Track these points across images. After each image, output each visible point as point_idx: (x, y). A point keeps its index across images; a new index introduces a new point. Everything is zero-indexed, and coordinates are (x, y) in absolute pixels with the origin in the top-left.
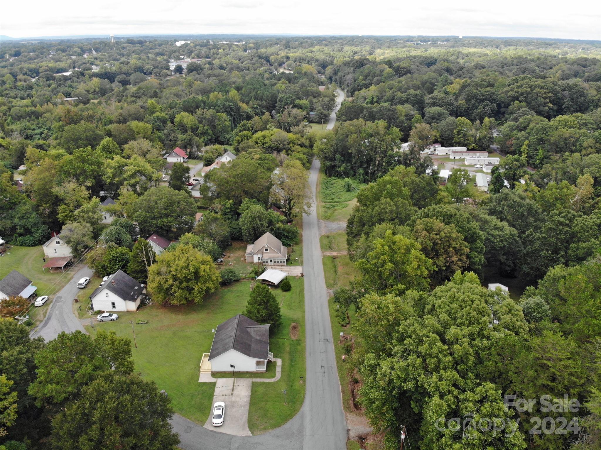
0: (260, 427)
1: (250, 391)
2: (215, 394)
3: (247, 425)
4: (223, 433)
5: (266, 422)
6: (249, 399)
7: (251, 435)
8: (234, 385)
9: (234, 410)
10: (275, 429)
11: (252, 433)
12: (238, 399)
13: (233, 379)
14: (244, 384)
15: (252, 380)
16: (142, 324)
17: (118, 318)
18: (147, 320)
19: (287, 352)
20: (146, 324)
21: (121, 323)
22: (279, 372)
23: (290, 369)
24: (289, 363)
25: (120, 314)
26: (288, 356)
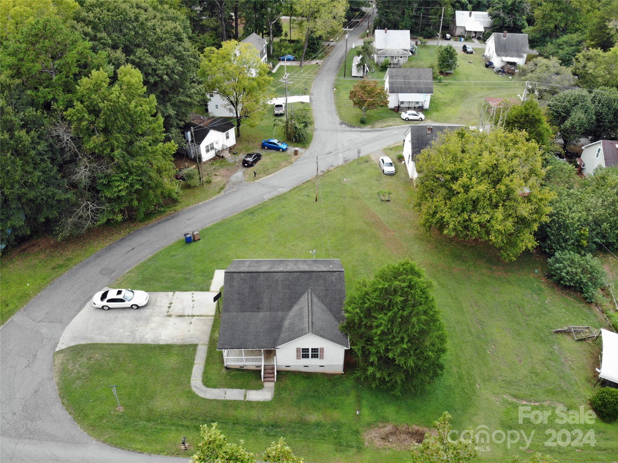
0: (71, 361)
1: (170, 342)
2: (177, 293)
3: (83, 342)
4: (78, 311)
5: (78, 372)
6: (149, 341)
7: (57, 349)
8: (193, 316)
9: (127, 321)
11: (61, 351)
12: (153, 325)
13: (213, 313)
14: (192, 332)
15: (203, 344)
16: (377, 197)
17: (391, 175)
18: (392, 200)
19: (301, 416)
20: (379, 201)
21: (377, 180)
22: (224, 395)
23: (236, 422)
24: (262, 420)
25: (403, 175)
26: (288, 419)
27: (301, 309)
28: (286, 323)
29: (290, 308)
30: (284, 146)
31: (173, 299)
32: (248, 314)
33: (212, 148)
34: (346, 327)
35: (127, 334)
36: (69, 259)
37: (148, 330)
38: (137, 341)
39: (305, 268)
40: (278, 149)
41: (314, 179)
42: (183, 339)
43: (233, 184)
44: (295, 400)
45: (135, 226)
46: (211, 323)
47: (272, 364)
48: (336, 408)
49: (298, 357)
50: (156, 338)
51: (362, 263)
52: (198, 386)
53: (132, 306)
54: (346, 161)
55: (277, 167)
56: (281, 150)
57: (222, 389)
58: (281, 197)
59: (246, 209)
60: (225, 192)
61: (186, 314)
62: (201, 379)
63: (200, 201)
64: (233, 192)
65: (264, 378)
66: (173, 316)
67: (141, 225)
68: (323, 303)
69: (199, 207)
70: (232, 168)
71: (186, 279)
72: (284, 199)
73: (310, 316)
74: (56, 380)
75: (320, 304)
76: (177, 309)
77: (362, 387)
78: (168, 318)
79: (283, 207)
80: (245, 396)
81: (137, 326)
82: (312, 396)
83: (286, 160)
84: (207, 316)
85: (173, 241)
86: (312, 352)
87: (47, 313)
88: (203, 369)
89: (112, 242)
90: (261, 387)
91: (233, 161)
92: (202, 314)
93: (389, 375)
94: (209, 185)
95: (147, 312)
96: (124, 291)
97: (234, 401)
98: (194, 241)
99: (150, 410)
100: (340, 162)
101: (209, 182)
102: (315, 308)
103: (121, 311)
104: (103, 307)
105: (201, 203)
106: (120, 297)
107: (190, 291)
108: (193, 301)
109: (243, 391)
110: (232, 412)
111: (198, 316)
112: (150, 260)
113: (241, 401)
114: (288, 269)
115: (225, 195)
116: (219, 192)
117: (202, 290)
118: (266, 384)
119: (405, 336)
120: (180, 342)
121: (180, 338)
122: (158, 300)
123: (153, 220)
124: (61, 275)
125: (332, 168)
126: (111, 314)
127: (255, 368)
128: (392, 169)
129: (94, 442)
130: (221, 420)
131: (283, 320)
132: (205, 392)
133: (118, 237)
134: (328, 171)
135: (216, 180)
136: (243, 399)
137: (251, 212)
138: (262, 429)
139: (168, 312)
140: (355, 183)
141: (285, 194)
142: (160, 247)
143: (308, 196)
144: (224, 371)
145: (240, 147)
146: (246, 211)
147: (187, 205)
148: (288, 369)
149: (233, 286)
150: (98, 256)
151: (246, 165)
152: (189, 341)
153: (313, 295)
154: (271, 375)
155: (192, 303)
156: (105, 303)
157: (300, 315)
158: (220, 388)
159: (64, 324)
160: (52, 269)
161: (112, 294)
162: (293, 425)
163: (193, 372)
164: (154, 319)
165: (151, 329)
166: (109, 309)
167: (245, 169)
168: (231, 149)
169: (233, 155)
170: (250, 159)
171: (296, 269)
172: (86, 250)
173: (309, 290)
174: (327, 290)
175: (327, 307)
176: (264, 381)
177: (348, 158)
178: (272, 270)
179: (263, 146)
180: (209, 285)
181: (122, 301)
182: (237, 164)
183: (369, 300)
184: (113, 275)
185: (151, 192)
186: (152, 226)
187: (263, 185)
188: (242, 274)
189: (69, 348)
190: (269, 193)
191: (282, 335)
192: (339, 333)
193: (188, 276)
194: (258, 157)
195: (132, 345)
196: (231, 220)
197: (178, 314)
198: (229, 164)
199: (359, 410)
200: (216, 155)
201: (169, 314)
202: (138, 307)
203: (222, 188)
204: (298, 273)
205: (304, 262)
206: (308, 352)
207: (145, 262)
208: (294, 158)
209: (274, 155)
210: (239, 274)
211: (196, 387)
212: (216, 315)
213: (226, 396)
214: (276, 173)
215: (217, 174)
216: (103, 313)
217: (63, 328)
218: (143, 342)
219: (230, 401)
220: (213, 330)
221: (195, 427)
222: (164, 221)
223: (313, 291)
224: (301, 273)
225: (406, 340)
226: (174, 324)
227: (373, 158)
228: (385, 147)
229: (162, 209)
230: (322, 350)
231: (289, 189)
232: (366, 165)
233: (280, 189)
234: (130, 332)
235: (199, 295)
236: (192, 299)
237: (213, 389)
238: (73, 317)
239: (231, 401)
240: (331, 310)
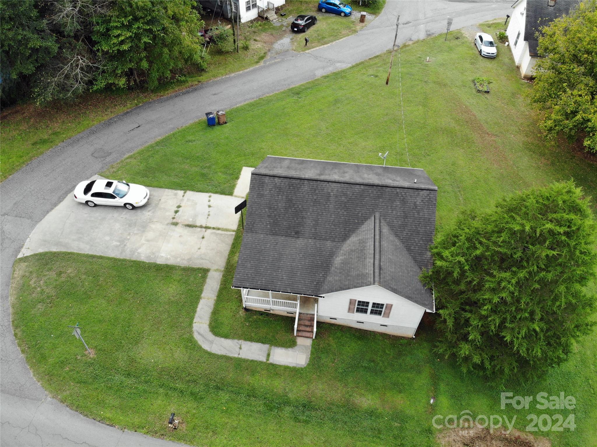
0: (34, 275)
1: (171, 262)
2: (189, 193)
3: (54, 249)
4: (55, 205)
5: (42, 292)
6: (143, 258)
7: (20, 256)
8: (207, 228)
9: (117, 226)
10: (11, 310)
11: (25, 259)
12: (150, 235)
13: (235, 227)
14: (203, 251)
15: (217, 270)
16: (472, 85)
17: (490, 58)
18: (492, 92)
19: (347, 396)
20: (474, 91)
21: (472, 64)
22: (238, 350)
23: (252, 394)
24: (290, 395)
25: (506, 60)
26: (328, 399)
27: (362, 242)
28: (338, 260)
29: (345, 238)
30: (347, 10)
31: (182, 200)
32: (281, 239)
33: (255, 6)
34: (431, 278)
35: (115, 243)
36: (55, 134)
37: (143, 241)
38: (127, 255)
39: (374, 179)
40: (338, 13)
41: (385, 54)
42: (190, 259)
43: (277, 53)
44: (340, 371)
45: (145, 97)
46: (230, 241)
47: (310, 312)
48: (400, 392)
49: (350, 310)
50: (153, 254)
51: (448, 177)
52: (202, 332)
53: (125, 204)
54: (429, 35)
55: (335, 35)
56: (343, 14)
57: (236, 341)
58: (338, 75)
59: (291, 87)
60: (265, 62)
61: (198, 224)
62: (208, 322)
63: (231, 71)
64: (276, 63)
65: (298, 331)
66: (180, 225)
67: (153, 96)
68: (397, 236)
69: (230, 79)
70: (279, 33)
71: (203, 175)
72: (342, 77)
73: (377, 256)
74: (12, 299)
75: (392, 238)
76: (185, 216)
77: (440, 361)
78: (173, 227)
79: (341, 88)
80: (269, 355)
81: (129, 234)
82: (366, 367)
83: (348, 28)
84: (227, 230)
85: (191, 122)
86: (373, 307)
87: (15, 204)
88: (212, 307)
89: (113, 115)
90: (291, 344)
91: (279, 25)
92: (220, 227)
93: (492, 358)
94: (246, 52)
95: (146, 214)
96: (115, 183)
97: (252, 361)
98: (219, 124)
99: (132, 361)
100: (422, 36)
101: (246, 48)
102: (384, 244)
103: (111, 210)
104: (87, 202)
105: (233, 75)
106: (110, 191)
107: (207, 192)
108: (209, 206)
109: (267, 346)
110: (248, 378)
111: (214, 228)
112: (158, 144)
113: (261, 362)
114: (347, 178)
115: (264, 67)
116: (257, 62)
117: (223, 193)
118: (300, 341)
119: (538, 311)
120: (184, 263)
121: (186, 258)
122: (162, 200)
123: (169, 91)
124: (42, 153)
125: (410, 43)
126: (97, 213)
127: (285, 314)
128: (493, 50)
129: (49, 399)
130: (230, 389)
131: (332, 254)
132: (212, 342)
133: (120, 109)
134: (405, 46)
135: (256, 46)
136: (265, 360)
137: (297, 92)
138: (288, 409)
139: (174, 218)
140: (442, 65)
141: (343, 71)
142: (174, 128)
143: (376, 76)
144: (242, 313)
145: (290, 8)
146: (290, 90)
147: (214, 76)
148: (333, 321)
149: (262, 195)
150: (93, 132)
151: (296, 29)
152: (197, 264)
153: (383, 223)
154: (308, 329)
155: (208, 209)
156: (88, 197)
157: (361, 252)
158: (233, 338)
159: (35, 220)
160: (33, 144)
161: (100, 186)
162: (334, 409)
163: (198, 309)
164: (153, 226)
165: (148, 241)
166: (96, 205)
167: (294, 35)
168: (278, 10)
169: (280, 18)
170: (301, 22)
171: (359, 180)
172: (79, 123)
173: (377, 215)
174: (405, 217)
175: (403, 243)
176: (298, 336)
177: (432, 31)
178: (322, 178)
179: (320, 9)
180: (233, 187)
181: (111, 196)
182: (284, 29)
183: (481, 243)
184: (108, 159)
185: (166, 50)
186: (168, 99)
187: (316, 58)
188: (276, 179)
189: (36, 255)
190: (323, 68)
191: (330, 278)
192: (419, 286)
193: (205, 171)
194: (312, 21)
195: (120, 260)
196: (269, 101)
197: (187, 223)
198: (274, 28)
199: (434, 398)
200: (259, 16)
201: (174, 221)
202: (134, 208)
203: (262, 58)
204: (362, 187)
205: (370, 168)
206: (367, 306)
207: (152, 146)
208: (359, 26)
209: (334, 20)
210: (272, 179)
211: (199, 333)
212: (238, 230)
213: (241, 352)
214: (334, 43)
215: (258, 39)
216: (87, 210)
217: (33, 227)
218: (134, 258)
219: (245, 361)
220: (232, 252)
221: (192, 394)
222: (184, 94)
223: (384, 216)
224: (367, 188)
225: (538, 317)
226: (180, 236)
227: (466, 34)
228: (481, 22)
229: (183, 78)
230: (390, 307)
231: (350, 65)
232: (457, 42)
233: (338, 65)
234: (120, 241)
235: (218, 200)
236: (209, 203)
237: (223, 339)
238: (48, 212)
239: (247, 360)
240: (409, 249)
